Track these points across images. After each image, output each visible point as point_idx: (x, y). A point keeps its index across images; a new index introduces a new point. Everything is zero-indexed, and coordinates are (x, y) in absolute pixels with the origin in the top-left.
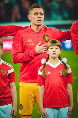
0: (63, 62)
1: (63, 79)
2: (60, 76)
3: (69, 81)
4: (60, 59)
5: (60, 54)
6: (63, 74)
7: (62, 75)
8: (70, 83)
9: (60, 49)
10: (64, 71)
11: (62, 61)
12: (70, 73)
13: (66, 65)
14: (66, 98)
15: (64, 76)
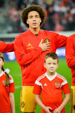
0: (6, 73)
1: (6, 88)
2: (3, 86)
3: (11, 90)
4: (3, 69)
5: (3, 65)
6: (6, 84)
7: (4, 84)
8: (13, 92)
9: (3, 61)
10: (6, 81)
11: (5, 71)
12: (12, 83)
13: (8, 75)
14: (8, 106)
15: (6, 86)
